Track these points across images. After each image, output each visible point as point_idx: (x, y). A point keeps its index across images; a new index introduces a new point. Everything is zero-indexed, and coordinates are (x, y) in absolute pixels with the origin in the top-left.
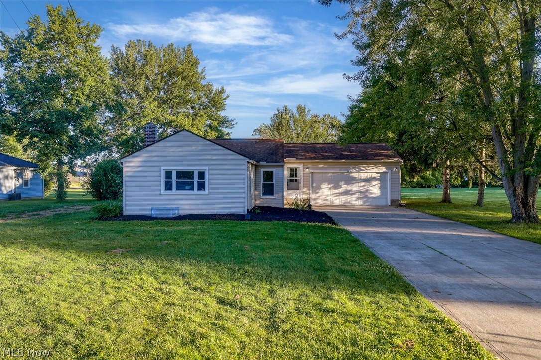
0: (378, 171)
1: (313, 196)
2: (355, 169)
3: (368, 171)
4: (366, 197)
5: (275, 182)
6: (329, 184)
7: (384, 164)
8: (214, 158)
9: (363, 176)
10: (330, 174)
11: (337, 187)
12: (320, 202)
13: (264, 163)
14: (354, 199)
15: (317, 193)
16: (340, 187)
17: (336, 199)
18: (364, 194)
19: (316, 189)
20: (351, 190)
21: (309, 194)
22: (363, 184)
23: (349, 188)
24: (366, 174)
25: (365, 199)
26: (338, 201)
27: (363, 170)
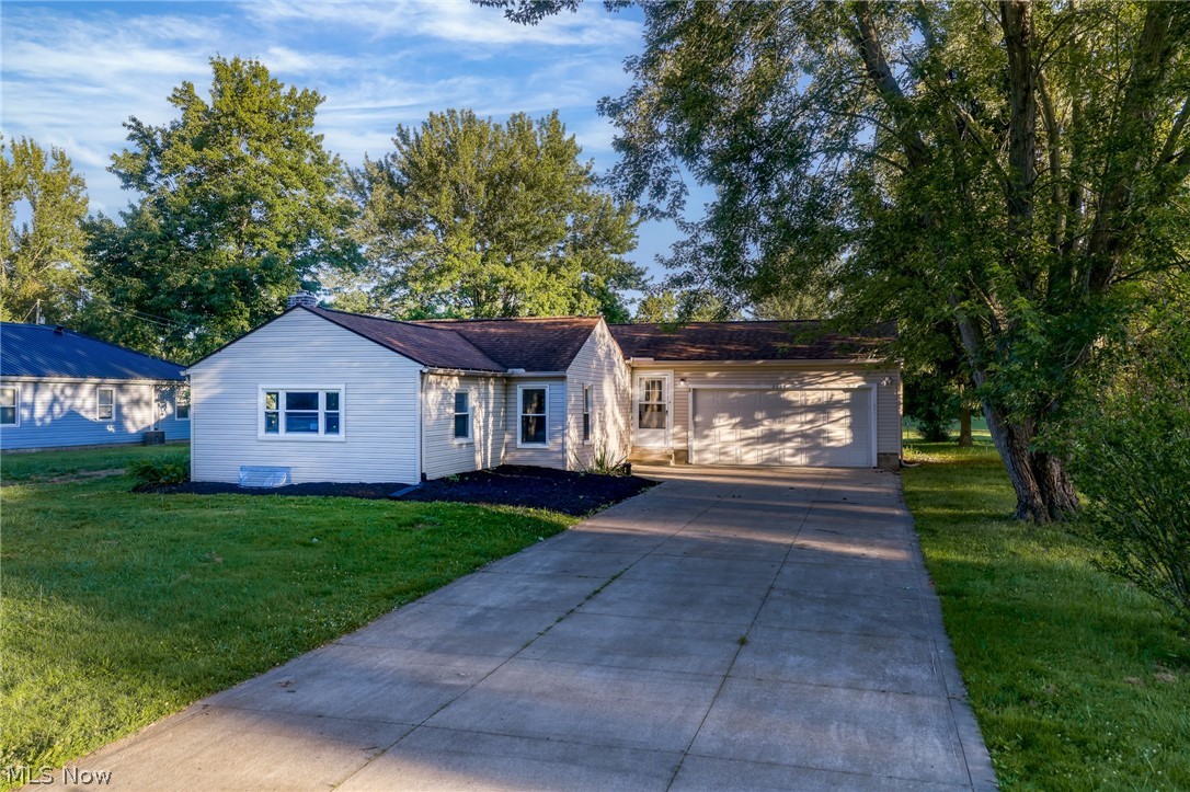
0: (846, 387)
1: (696, 444)
2: (791, 383)
3: (823, 386)
4: (818, 447)
5: (547, 414)
6: (731, 417)
7: (858, 369)
8: (355, 364)
9: (812, 397)
10: (734, 394)
11: (749, 423)
12: (710, 458)
13: (521, 372)
14: (789, 451)
15: (706, 437)
16: (756, 423)
17: (747, 452)
18: (812, 442)
19: (702, 429)
20: (781, 432)
21: (686, 439)
22: (810, 417)
23: (777, 426)
24: (819, 394)
25: (815, 453)
26: (751, 457)
27: (810, 384)
